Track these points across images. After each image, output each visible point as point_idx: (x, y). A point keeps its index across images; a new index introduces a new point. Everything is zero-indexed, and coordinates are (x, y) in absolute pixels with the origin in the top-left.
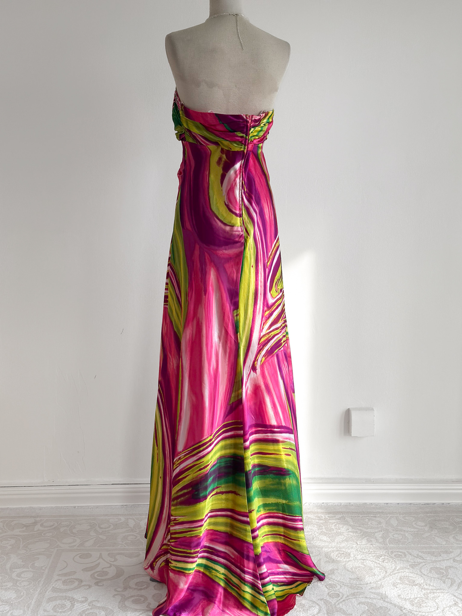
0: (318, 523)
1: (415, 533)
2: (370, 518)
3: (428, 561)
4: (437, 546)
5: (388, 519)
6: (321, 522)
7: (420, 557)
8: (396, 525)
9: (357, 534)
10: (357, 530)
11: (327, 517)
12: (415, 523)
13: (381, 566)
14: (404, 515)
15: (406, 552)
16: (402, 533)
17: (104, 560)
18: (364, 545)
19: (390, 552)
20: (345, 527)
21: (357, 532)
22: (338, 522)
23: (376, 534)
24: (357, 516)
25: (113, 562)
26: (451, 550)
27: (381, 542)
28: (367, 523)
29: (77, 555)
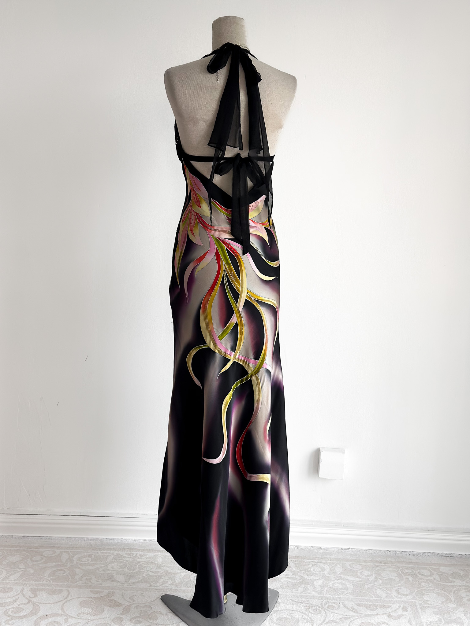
2: (316, 564)
3: (361, 615)
4: (376, 598)
5: (333, 566)
8: (338, 573)
9: (295, 581)
10: (297, 577)
12: (361, 572)
13: (309, 619)
15: (341, 603)
16: (344, 582)
18: (299, 593)
19: (323, 603)
21: (296, 579)
23: (315, 582)
24: (302, 561)
25: (34, 597)
26: (389, 604)
27: (318, 591)
28: (309, 569)
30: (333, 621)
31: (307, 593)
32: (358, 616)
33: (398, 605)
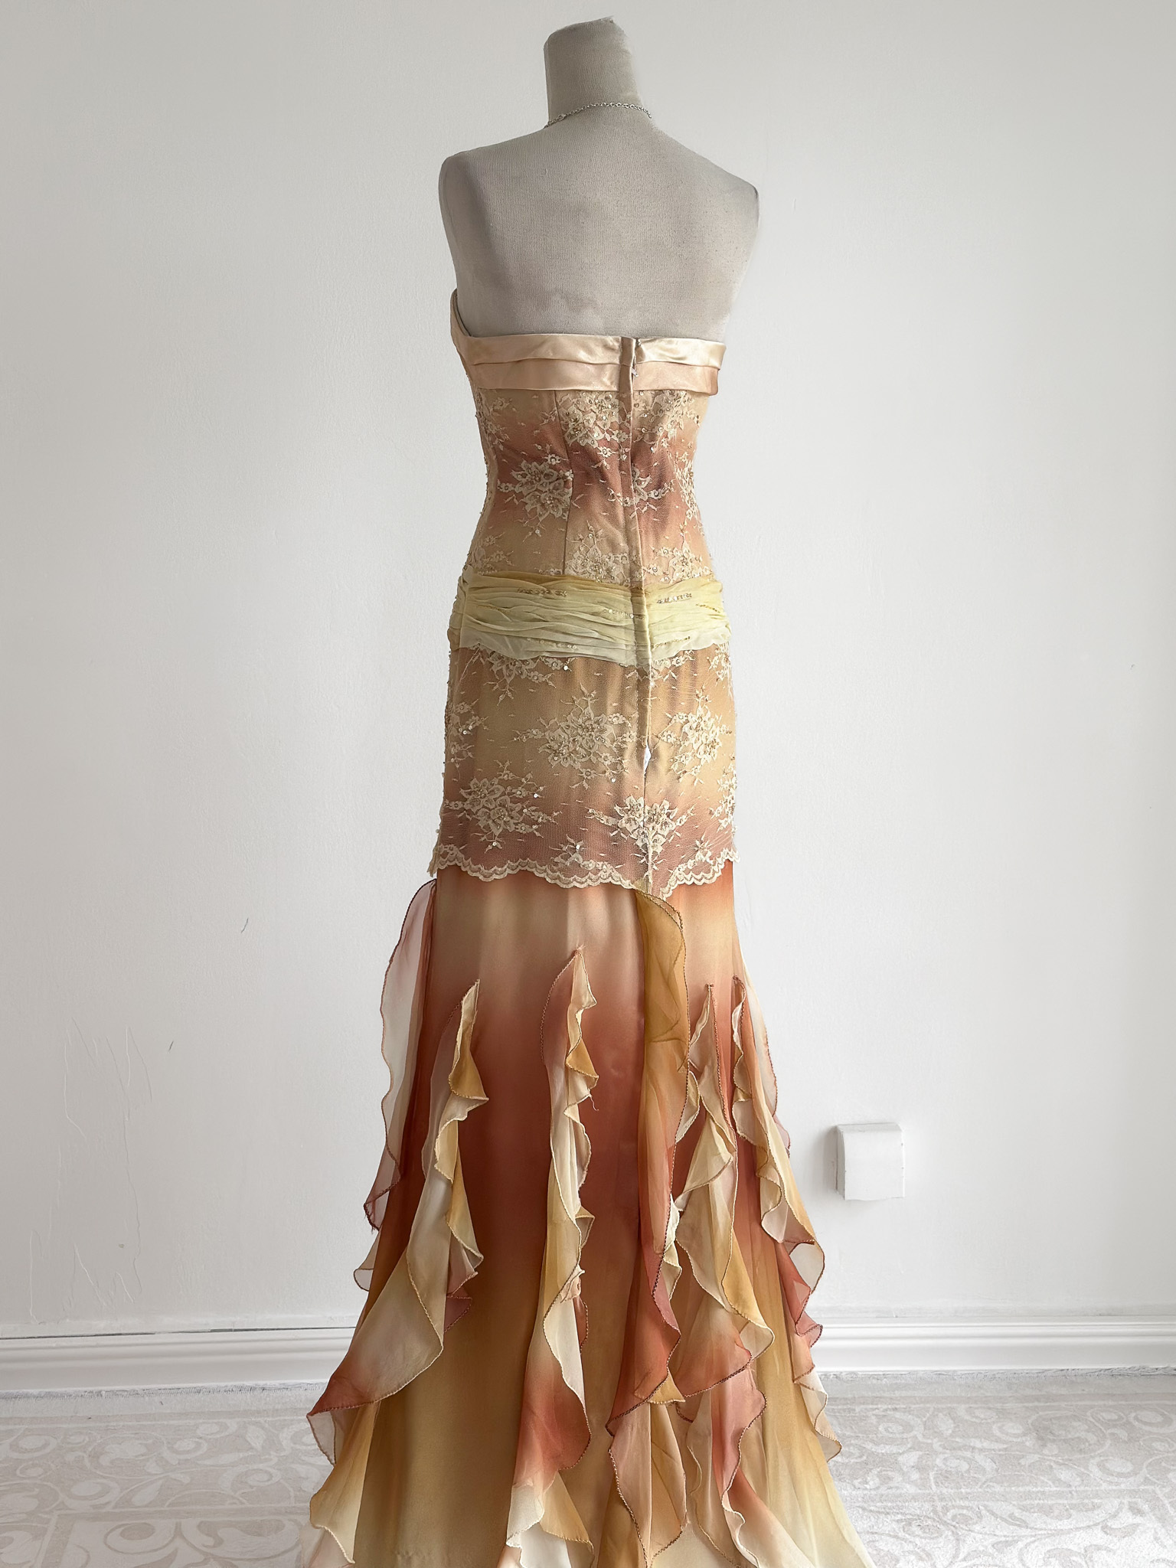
1: (1000, 1455)
2: (883, 1413)
3: (1040, 1532)
4: (1058, 1489)
5: (928, 1416)
7: (1018, 1523)
8: (947, 1434)
9: (852, 1461)
12: (999, 1427)
13: (919, 1551)
14: (967, 1406)
15: (981, 1507)
16: (968, 1454)
17: (187, 1542)
18: (871, 1489)
19: (939, 1509)
23: (900, 1459)
24: (850, 1410)
25: (213, 1547)
26: (1096, 1501)
27: (916, 1480)
28: (875, 1429)
29: (113, 1530)
30: (977, 1554)
31: (891, 1488)
32: (1032, 1536)
33: (1116, 1502)
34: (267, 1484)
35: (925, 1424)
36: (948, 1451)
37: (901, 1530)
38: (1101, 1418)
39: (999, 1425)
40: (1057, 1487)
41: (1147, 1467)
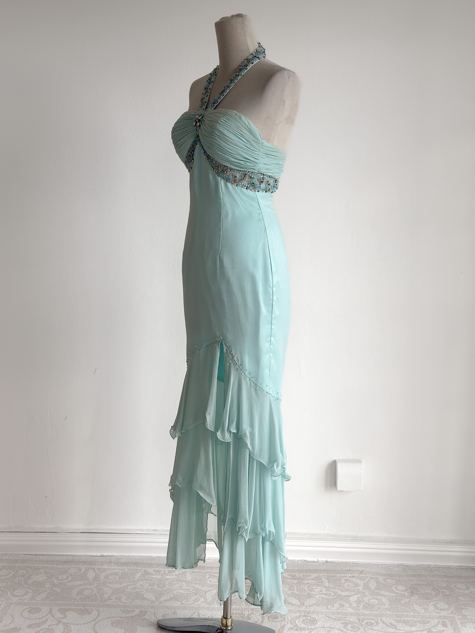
0: (290, 582)
1: (393, 598)
6: (295, 581)
8: (373, 589)
11: (302, 577)
14: (385, 577)
15: (379, 619)
16: (379, 597)
17: (53, 616)
19: (361, 619)
20: (319, 589)
21: (330, 595)
22: (312, 583)
23: (350, 598)
26: (427, 620)
28: (343, 585)
29: (24, 610)
31: (343, 609)
33: (437, 621)
34: (90, 594)
35: (364, 583)
36: (370, 596)
37: (343, 627)
38: (440, 586)
39: (396, 586)
40: (413, 613)
41: (454, 606)
